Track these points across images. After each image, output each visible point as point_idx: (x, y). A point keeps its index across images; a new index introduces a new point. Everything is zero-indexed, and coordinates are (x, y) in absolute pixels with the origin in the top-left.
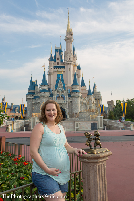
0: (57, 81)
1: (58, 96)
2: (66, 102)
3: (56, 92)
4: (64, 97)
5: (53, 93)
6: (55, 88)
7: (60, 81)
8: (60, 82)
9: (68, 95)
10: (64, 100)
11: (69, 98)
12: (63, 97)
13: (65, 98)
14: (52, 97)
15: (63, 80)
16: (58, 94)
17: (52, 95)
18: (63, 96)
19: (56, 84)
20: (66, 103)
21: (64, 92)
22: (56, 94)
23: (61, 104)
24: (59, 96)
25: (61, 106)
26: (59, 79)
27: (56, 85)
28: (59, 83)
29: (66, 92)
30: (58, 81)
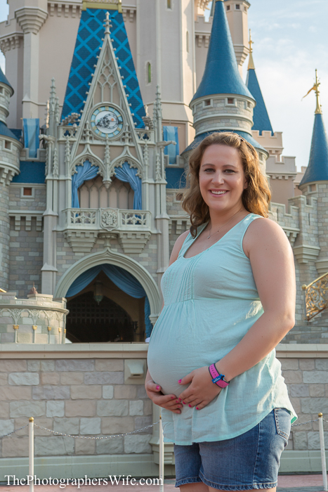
0: (75, 63)
1: (86, 173)
2: (149, 219)
3: (77, 139)
4: (135, 186)
5: (44, 153)
6: (66, 111)
7: (101, 58)
8: (109, 67)
9: (167, 169)
10: (140, 206)
11: (176, 191)
12: (127, 186)
13: (148, 192)
14: (42, 180)
15: (124, 56)
16: (88, 160)
17: (42, 165)
18: (130, 175)
19: (73, 80)
20: (148, 227)
21: (138, 141)
22: (73, 157)
23: (116, 238)
24: (99, 178)
25: (115, 251)
26: (95, 44)
27: (75, 91)
28: (96, 75)
29: (151, 142)
30: (84, 63)
